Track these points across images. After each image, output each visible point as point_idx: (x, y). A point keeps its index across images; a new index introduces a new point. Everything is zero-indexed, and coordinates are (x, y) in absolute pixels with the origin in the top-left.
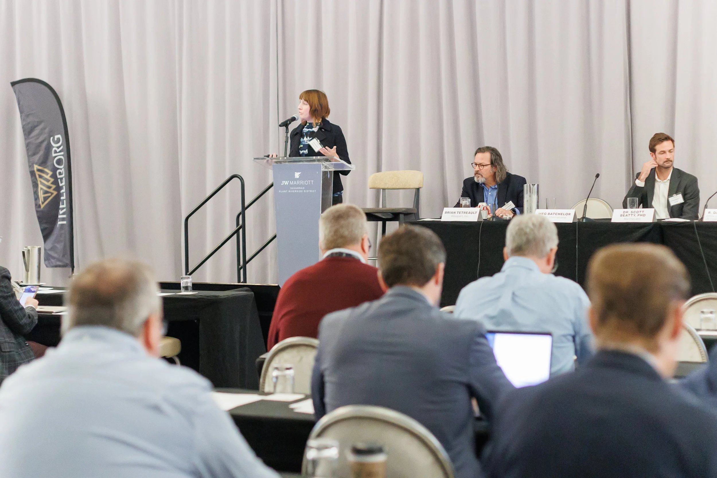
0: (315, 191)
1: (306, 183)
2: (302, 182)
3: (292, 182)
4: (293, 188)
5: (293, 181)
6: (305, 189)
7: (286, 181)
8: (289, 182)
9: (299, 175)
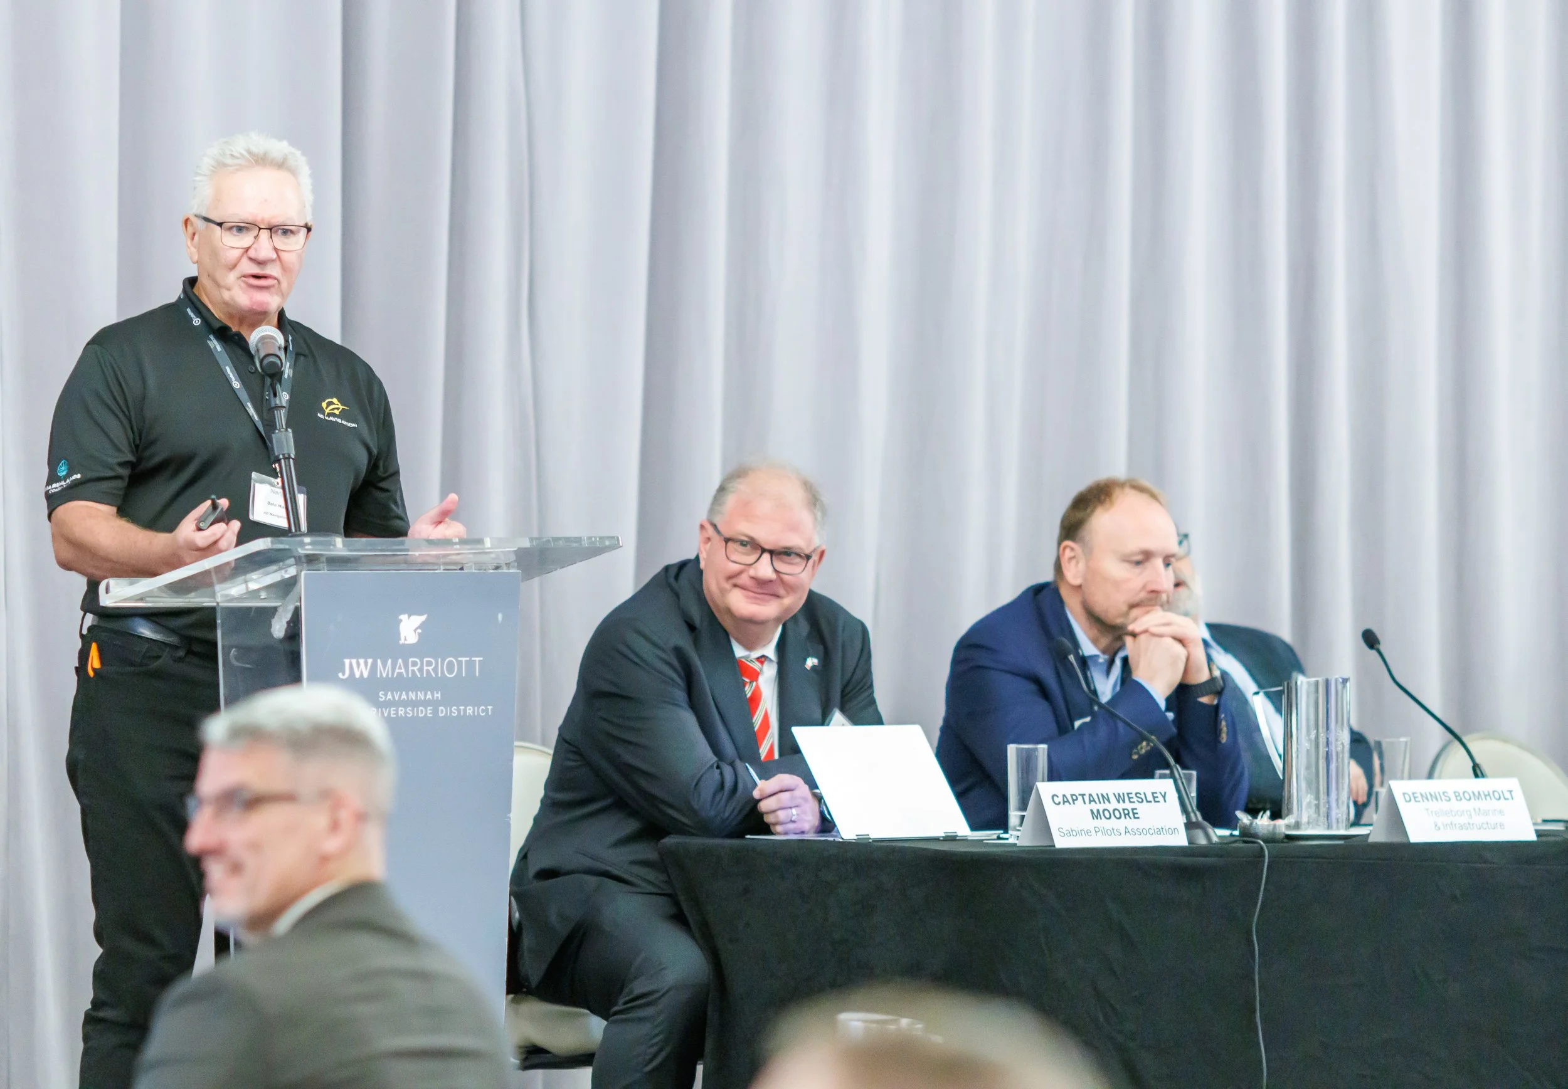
0: (490, 707)
1: (450, 671)
2: (428, 666)
3: (384, 666)
4: (389, 697)
5: (390, 661)
6: (446, 702)
7: (362, 661)
8: (374, 665)
9: (422, 626)
